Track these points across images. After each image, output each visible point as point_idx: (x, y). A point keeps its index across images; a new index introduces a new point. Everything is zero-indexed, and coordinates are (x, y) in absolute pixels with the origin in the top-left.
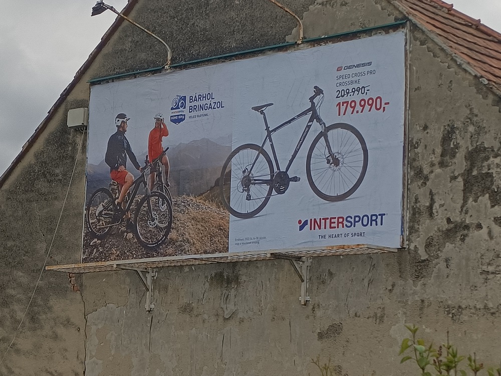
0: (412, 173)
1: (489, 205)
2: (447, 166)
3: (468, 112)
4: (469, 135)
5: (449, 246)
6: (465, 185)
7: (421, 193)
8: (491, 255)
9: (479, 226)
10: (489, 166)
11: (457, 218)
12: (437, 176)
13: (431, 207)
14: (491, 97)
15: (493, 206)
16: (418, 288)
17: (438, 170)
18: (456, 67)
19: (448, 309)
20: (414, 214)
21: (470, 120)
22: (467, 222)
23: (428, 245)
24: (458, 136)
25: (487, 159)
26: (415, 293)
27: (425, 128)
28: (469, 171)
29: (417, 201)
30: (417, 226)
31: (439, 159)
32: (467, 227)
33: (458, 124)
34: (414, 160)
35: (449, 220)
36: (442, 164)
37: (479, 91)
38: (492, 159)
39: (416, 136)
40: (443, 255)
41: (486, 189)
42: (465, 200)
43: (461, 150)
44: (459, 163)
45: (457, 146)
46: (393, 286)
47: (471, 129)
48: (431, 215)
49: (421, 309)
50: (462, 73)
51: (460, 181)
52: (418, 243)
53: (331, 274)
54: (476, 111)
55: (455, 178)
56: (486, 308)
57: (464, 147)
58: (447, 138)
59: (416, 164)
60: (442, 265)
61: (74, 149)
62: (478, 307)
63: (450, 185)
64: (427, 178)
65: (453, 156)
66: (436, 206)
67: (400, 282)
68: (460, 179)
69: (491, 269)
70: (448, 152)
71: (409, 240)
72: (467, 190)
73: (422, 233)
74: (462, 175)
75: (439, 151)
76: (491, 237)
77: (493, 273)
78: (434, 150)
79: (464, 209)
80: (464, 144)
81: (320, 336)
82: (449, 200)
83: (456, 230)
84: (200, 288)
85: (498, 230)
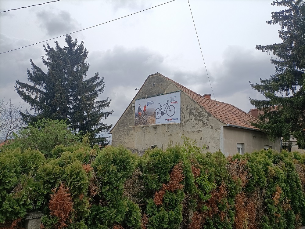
0: (182, 112)
5: (187, 123)
8: (193, 124)
9: (192, 120)
13: (184, 117)
14: (193, 101)
17: (185, 112)
18: (188, 97)
19: (187, 132)
20: (182, 118)
21: (190, 104)
22: (190, 119)
25: (193, 110)
29: (182, 116)
30: (182, 120)
33: (188, 105)
34: (182, 110)
36: (186, 111)
39: (182, 107)
44: (189, 111)
46: (179, 129)
47: (190, 106)
49: (183, 132)
52: (183, 122)
53: (170, 127)
55: (188, 113)
56: (193, 131)
58: (187, 107)
60: (186, 125)
61: (133, 110)
70: (187, 109)
71: (181, 122)
78: (185, 109)
79: (189, 117)
80: (189, 108)
81: (169, 136)
82: (187, 116)
83: (188, 120)
84: (151, 129)
85: (194, 120)
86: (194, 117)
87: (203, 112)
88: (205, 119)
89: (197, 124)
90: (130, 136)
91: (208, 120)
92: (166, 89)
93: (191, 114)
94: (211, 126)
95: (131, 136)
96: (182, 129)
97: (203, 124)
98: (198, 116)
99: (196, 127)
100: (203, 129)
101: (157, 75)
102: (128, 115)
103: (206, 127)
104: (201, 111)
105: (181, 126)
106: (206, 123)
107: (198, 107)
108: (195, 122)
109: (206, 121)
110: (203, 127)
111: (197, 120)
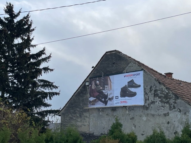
0: (145, 93)
1: (158, 99)
2: (151, 92)
5: (152, 105)
7: (147, 96)
8: (159, 106)
9: (157, 102)
14: (158, 82)
17: (149, 93)
19: (152, 115)
20: (146, 100)
21: (154, 85)
25: (157, 91)
27: (147, 86)
28: (155, 93)
29: (146, 98)
30: (146, 102)
32: (155, 102)
33: (152, 86)
34: (145, 91)
35: (152, 101)
37: (156, 81)
41: (157, 96)
42: (154, 98)
44: (153, 92)
45: (152, 89)
47: (155, 87)
48: (148, 100)
49: (148, 115)
50: (153, 78)
51: (153, 95)
52: (146, 104)
55: (152, 94)
56: (158, 115)
57: (154, 89)
60: (151, 108)
64: (147, 94)
66: (149, 98)
67: (144, 111)
75: (149, 90)
77: (159, 109)
81: (131, 119)
82: (151, 98)
84: (109, 111)
85: (160, 102)
86: (160, 100)
87: (170, 93)
88: (172, 101)
89: (163, 106)
90: (83, 118)
91: (175, 103)
92: (126, 67)
94: (179, 109)
95: (85, 118)
96: (146, 112)
97: (170, 107)
98: (164, 98)
99: (162, 110)
100: (170, 112)
101: (115, 52)
102: (81, 95)
103: (174, 110)
104: (167, 93)
105: (145, 108)
106: (174, 106)
107: (164, 88)
108: (160, 104)
109: (173, 104)
110: (170, 109)
111: (163, 102)
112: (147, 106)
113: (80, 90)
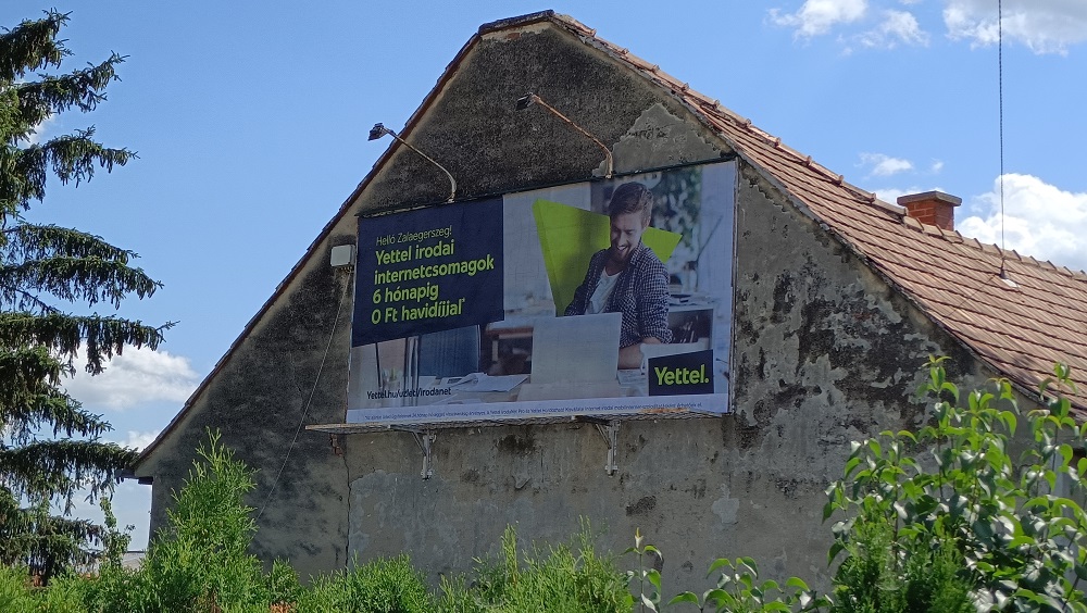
0: (740, 329)
1: (829, 366)
2: (780, 322)
3: (806, 261)
4: (806, 288)
5: (782, 412)
6: (800, 343)
7: (751, 351)
8: (832, 423)
9: (818, 390)
10: (829, 322)
11: (791, 380)
12: (769, 333)
13: (760, 368)
14: (832, 244)
15: (833, 368)
16: (746, 458)
17: (770, 326)
18: (792, 210)
19: (781, 483)
20: (741, 375)
21: (807, 270)
22: (804, 385)
23: (758, 410)
24: (794, 288)
25: (827, 314)
26: (742, 464)
27: (756, 277)
28: (806, 328)
29: (744, 360)
30: (744, 389)
31: (771, 313)
32: (803, 391)
33: (794, 275)
34: (742, 314)
35: (782, 383)
36: (775, 319)
37: (819, 238)
38: (833, 315)
39: (743, 287)
40: (774, 422)
41: (825, 348)
42: (802, 361)
43: (797, 303)
44: (795, 319)
45: (792, 300)
46: (716, 455)
47: (809, 280)
48: (761, 375)
49: (749, 482)
50: (798, 218)
51: (795, 340)
52: (745, 408)
53: (642, 440)
54: (814, 260)
55: (790, 335)
57: (801, 300)
58: (781, 290)
59: (743, 318)
60: (774, 433)
61: (338, 292)
62: (815, 481)
63: (784, 342)
64: (756, 335)
65: (788, 309)
66: (767, 366)
67: (725, 451)
68: (795, 336)
69: (831, 438)
70: (781, 307)
71: (735, 404)
72: (804, 348)
73: (751, 398)
74: (798, 332)
75: (771, 304)
76: (832, 404)
77: (833, 443)
78: (765, 303)
79: (800, 370)
80: (800, 297)
81: (630, 511)
82: (783, 360)
83: (790, 394)
84: (487, 453)
85: (839, 395)
86: (840, 374)
87: (911, 332)
89: (858, 425)
90: (302, 499)
92: (615, 138)
93: (813, 341)
95: (319, 499)
96: (742, 460)
98: (872, 361)
101: (545, 26)
102: (299, 333)
104: (893, 327)
105: (734, 437)
107: (874, 292)
108: (842, 406)
111: (860, 390)
112: (749, 416)
113: (293, 298)
